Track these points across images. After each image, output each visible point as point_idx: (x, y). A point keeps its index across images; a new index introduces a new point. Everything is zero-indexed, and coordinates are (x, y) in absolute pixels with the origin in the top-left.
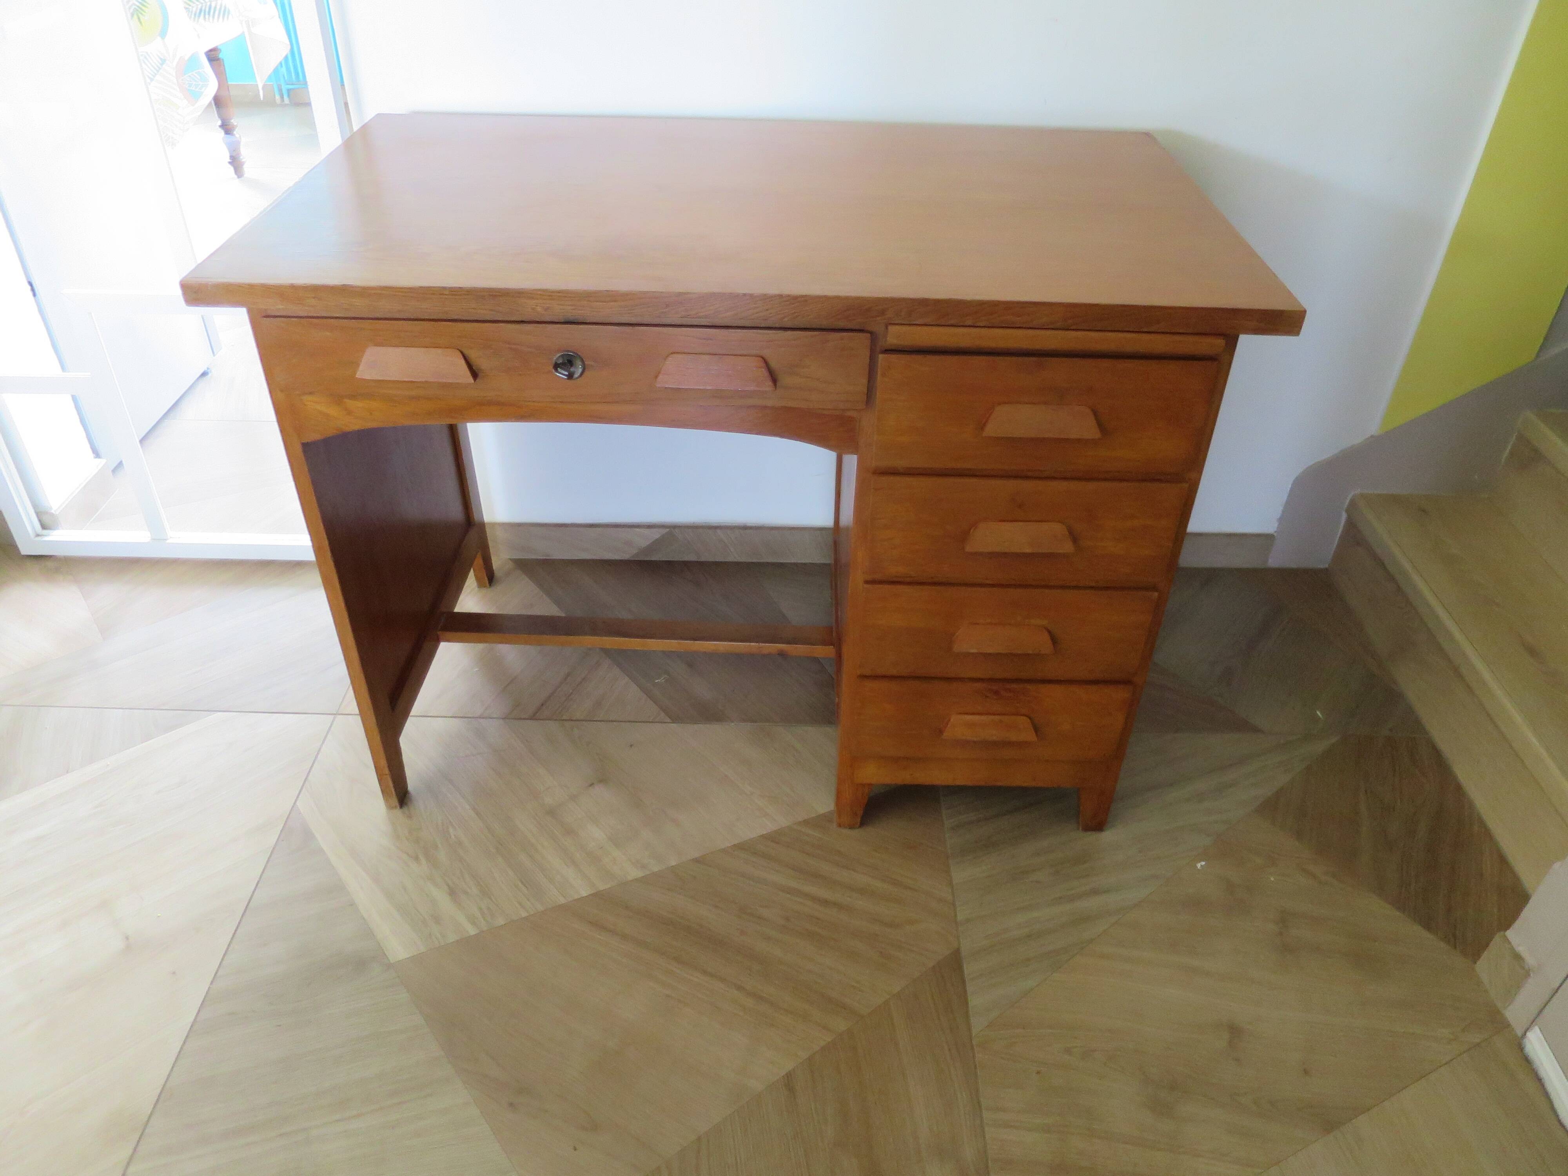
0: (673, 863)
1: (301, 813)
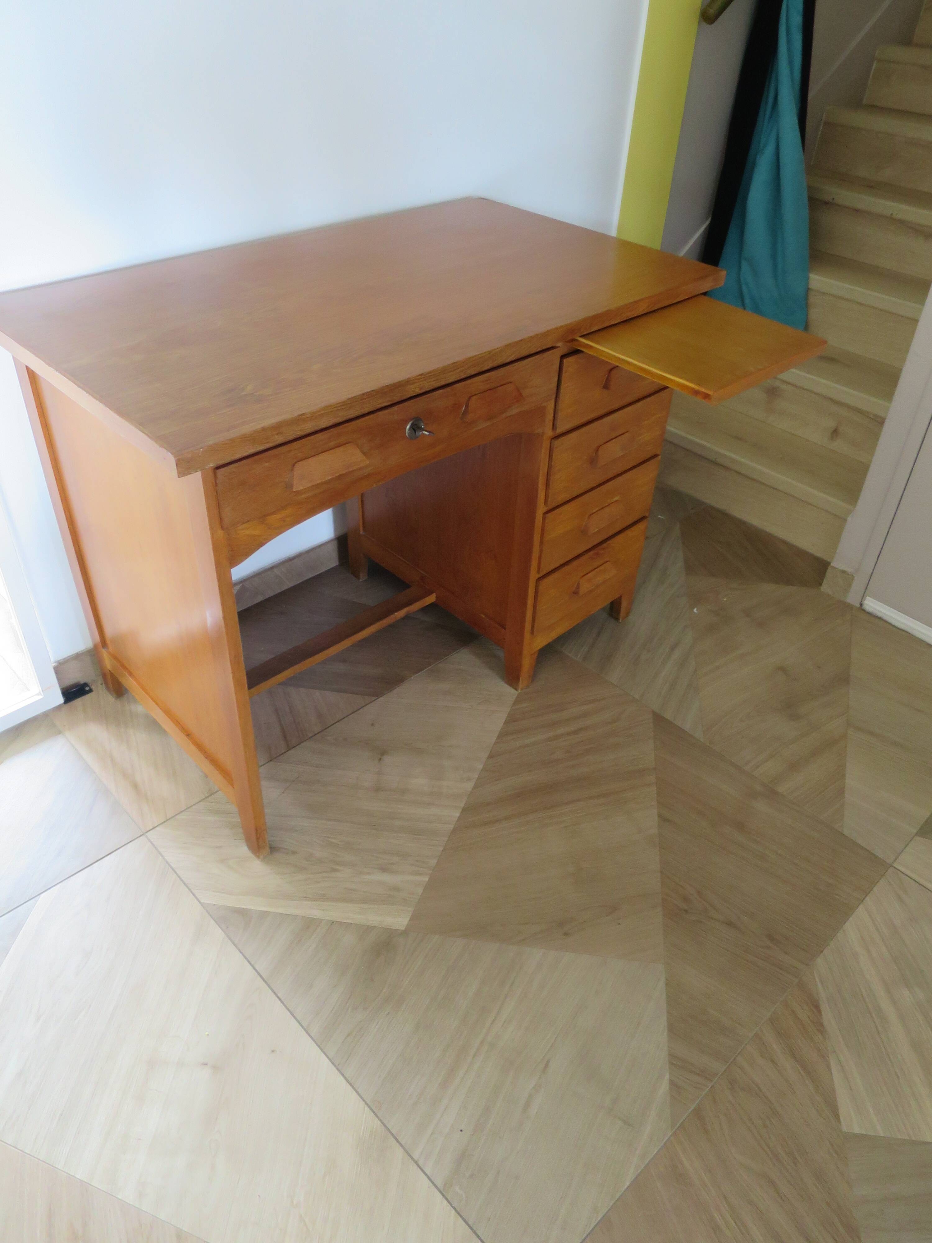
0: (481, 767)
1: (214, 905)
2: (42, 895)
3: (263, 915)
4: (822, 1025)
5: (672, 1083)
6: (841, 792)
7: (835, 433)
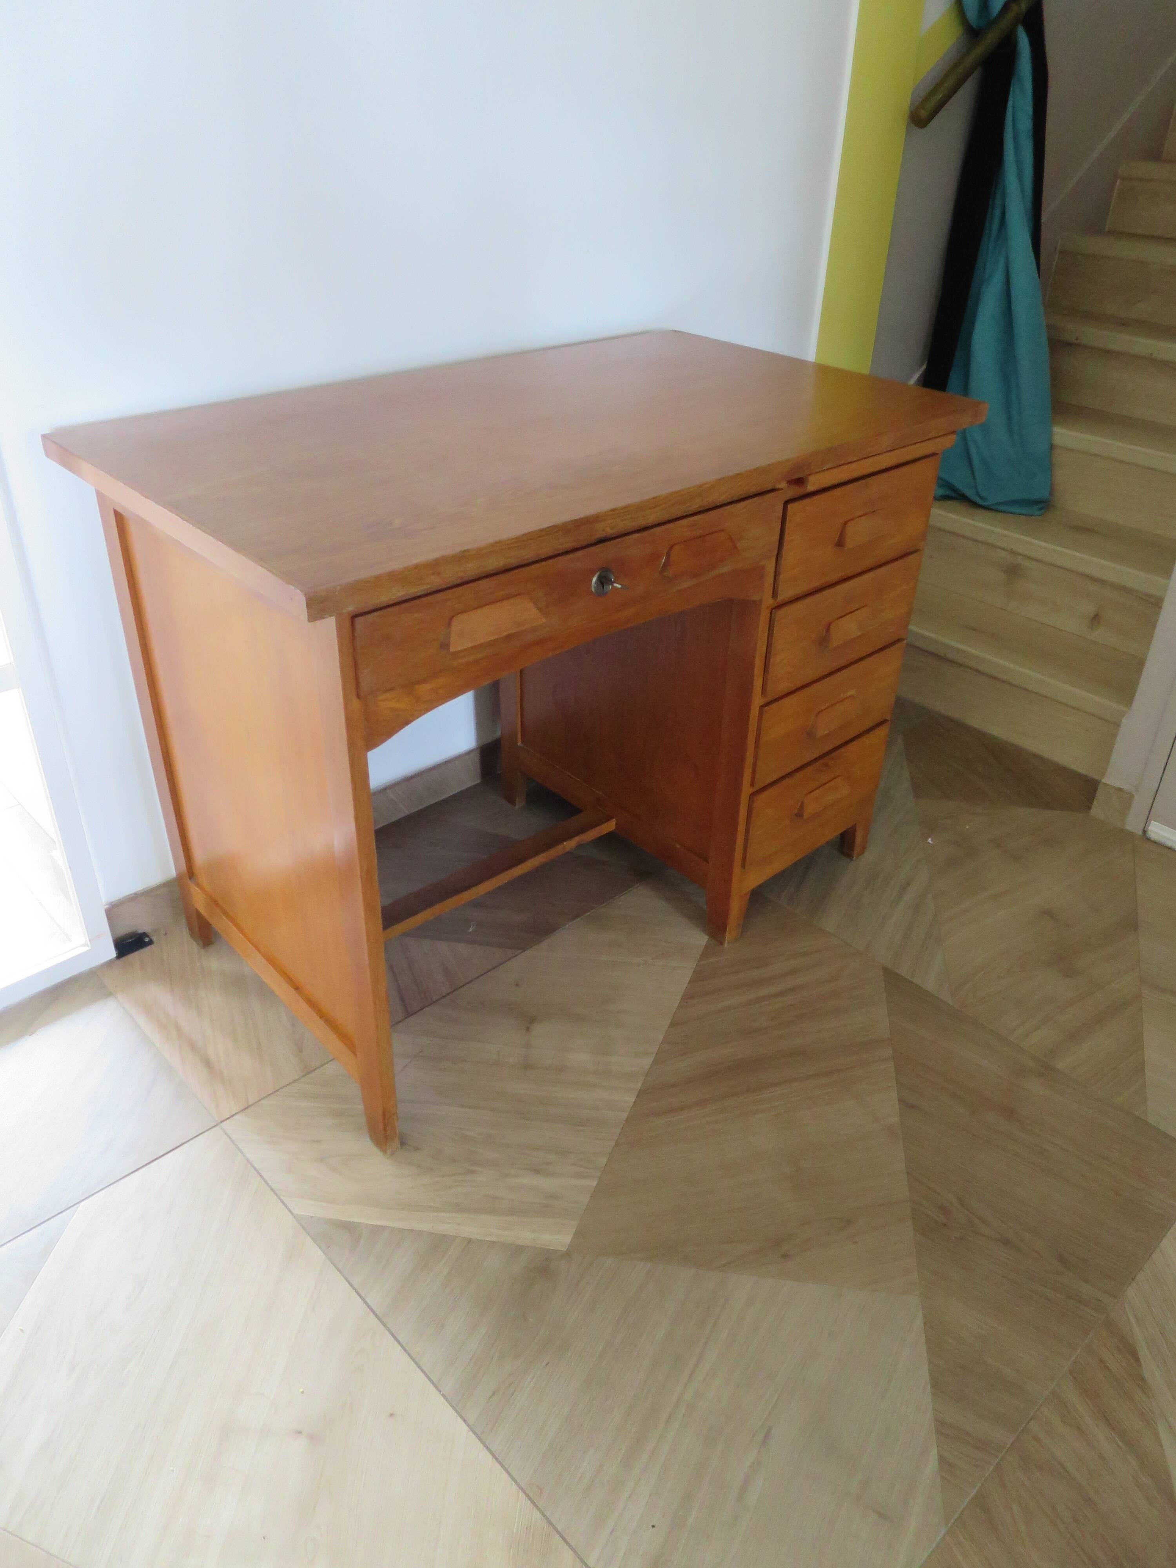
1: (311, 1217)
2: (83, 1203)
3: (376, 1230)
4: (1143, 1379)
5: (941, 1459)
6: (1140, 1068)
7: (1096, 619)
